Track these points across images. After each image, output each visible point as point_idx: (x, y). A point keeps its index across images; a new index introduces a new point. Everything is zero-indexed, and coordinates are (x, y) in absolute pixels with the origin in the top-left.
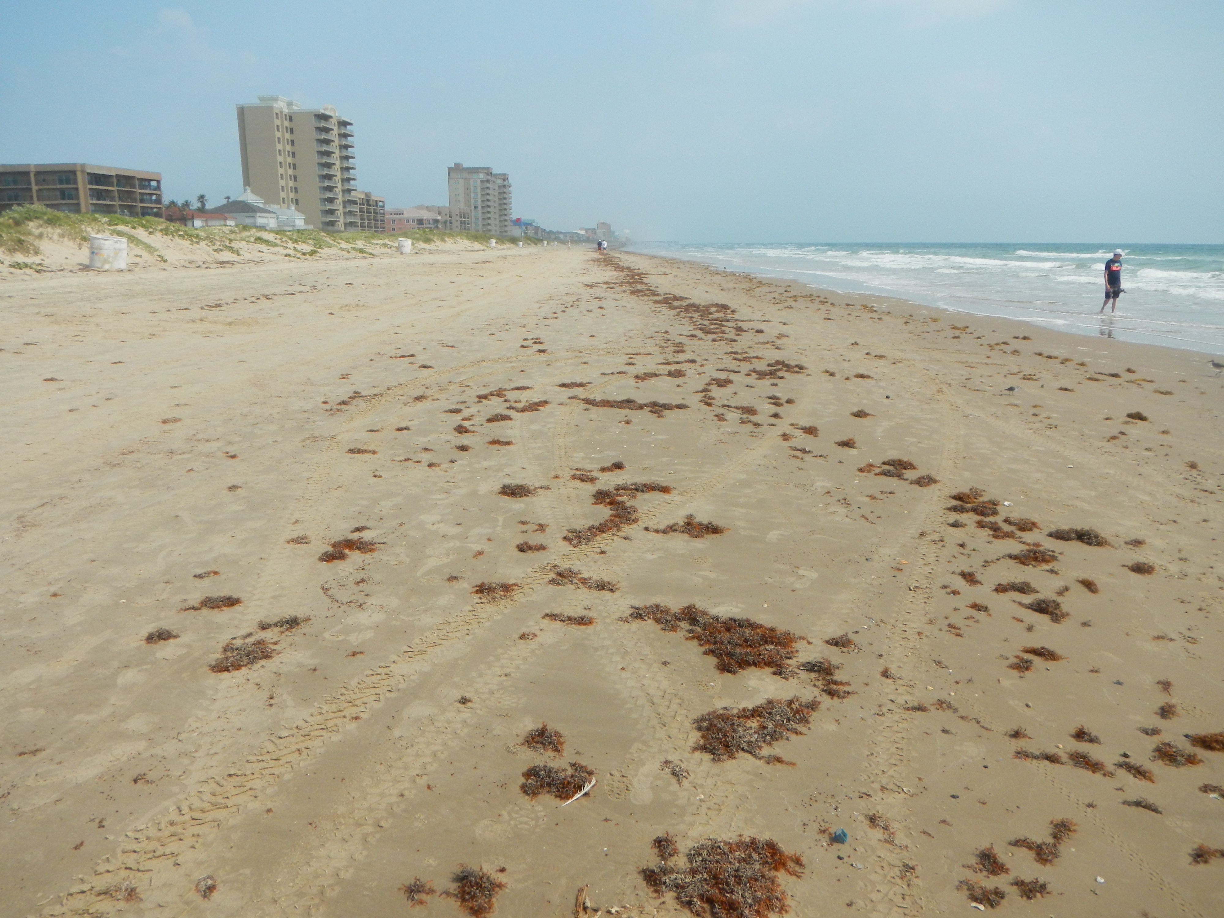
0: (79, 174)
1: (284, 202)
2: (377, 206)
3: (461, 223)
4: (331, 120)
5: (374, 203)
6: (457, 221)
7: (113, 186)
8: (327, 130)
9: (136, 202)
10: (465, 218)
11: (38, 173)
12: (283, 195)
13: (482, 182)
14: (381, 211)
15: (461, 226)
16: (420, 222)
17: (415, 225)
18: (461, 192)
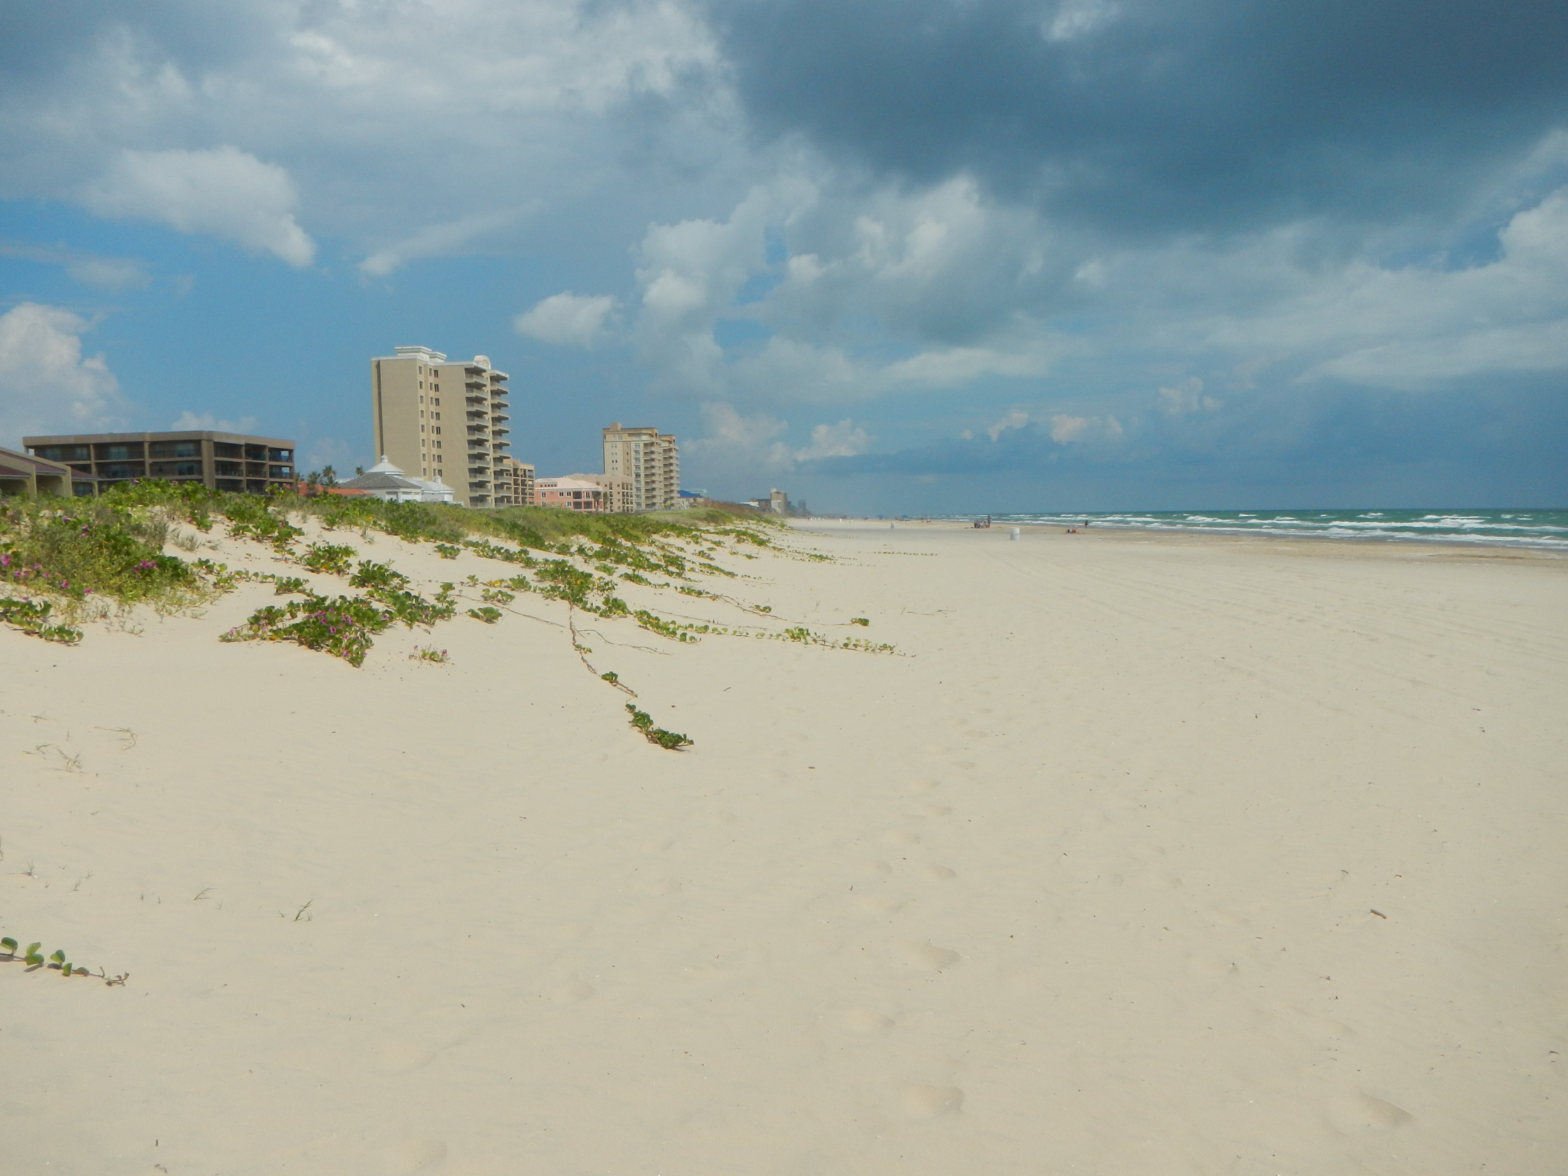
0: (204, 445)
1: (425, 474)
2: (525, 476)
3: (623, 496)
4: (483, 374)
5: (522, 473)
6: (619, 493)
7: (241, 458)
8: (479, 386)
9: (265, 477)
10: (627, 489)
11: (153, 444)
12: (424, 465)
13: (645, 445)
14: (530, 483)
15: (623, 499)
16: (577, 495)
17: (571, 500)
18: (620, 457)
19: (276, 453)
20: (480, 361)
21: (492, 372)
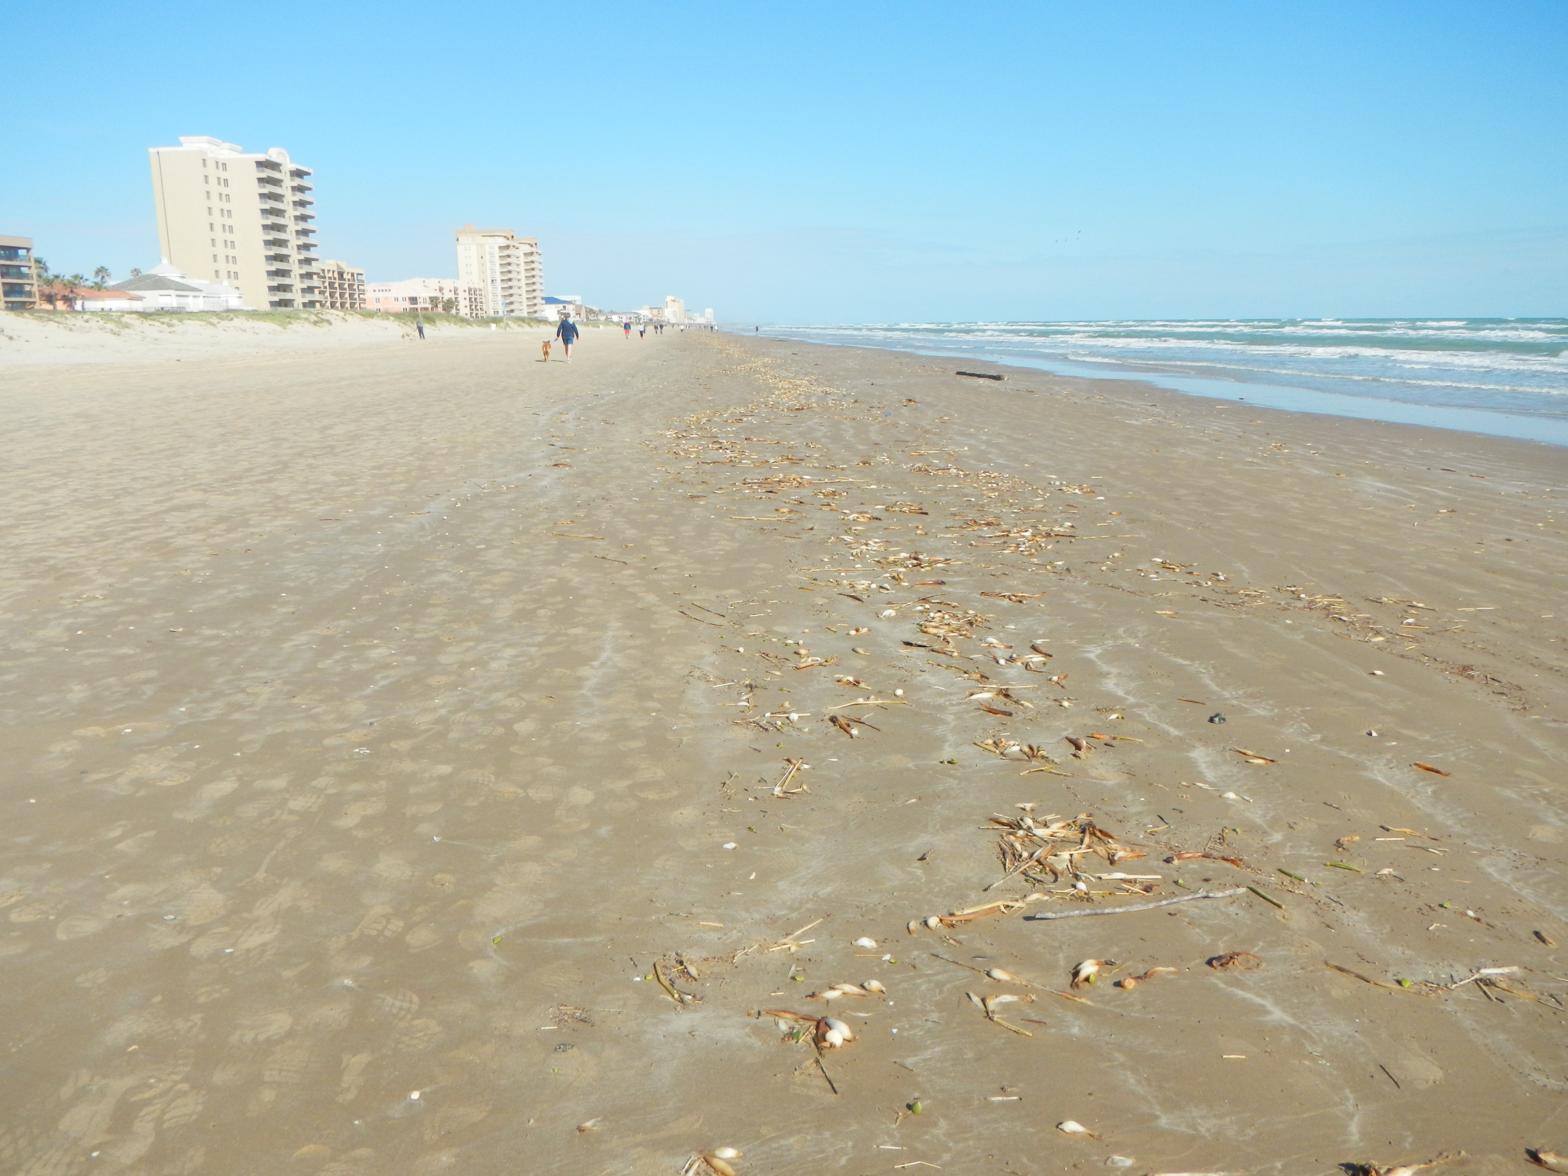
2: (354, 280)
3: (471, 302)
4: (280, 168)
5: (349, 276)
6: (465, 299)
8: (276, 182)
10: (476, 295)
12: (215, 266)
13: (501, 248)
14: (360, 287)
15: (471, 306)
16: (413, 300)
17: (407, 305)
18: (474, 261)
19: (7, 251)
20: (273, 155)
21: (289, 165)
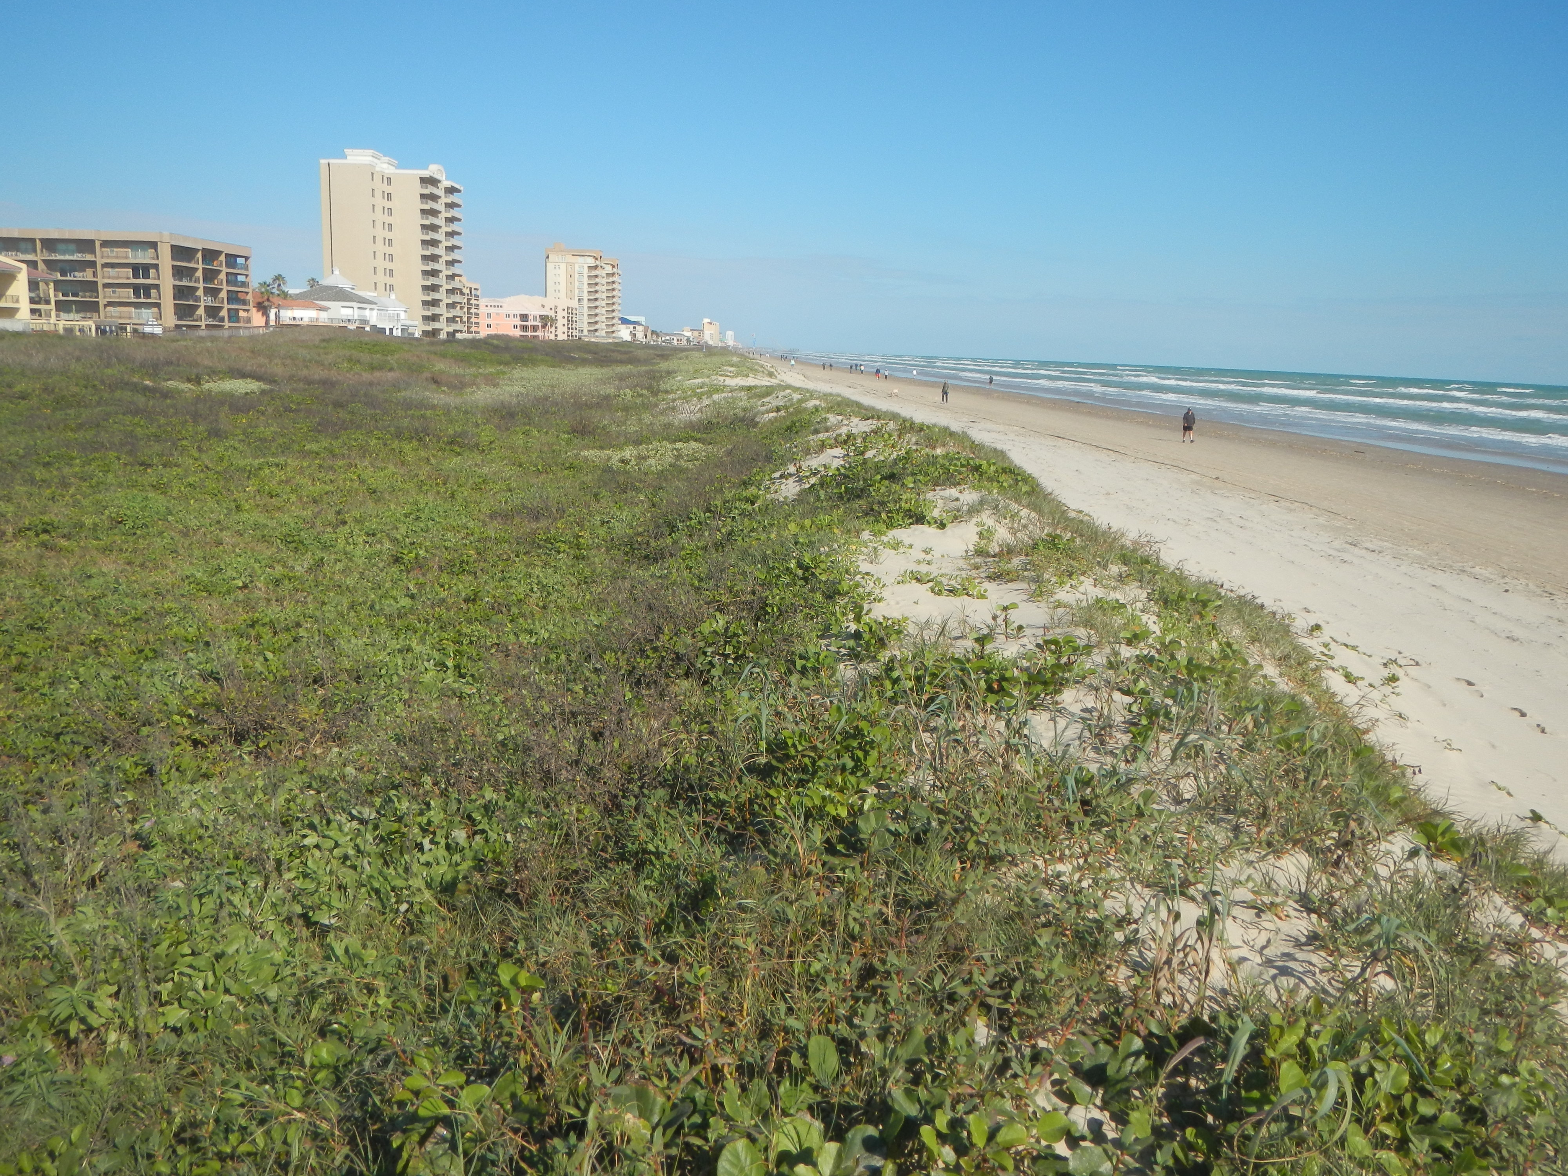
0: (162, 248)
1: (376, 288)
3: (568, 321)
4: (438, 184)
6: (564, 317)
7: (197, 263)
8: (434, 198)
9: (222, 284)
10: (572, 314)
11: (105, 243)
12: (375, 278)
13: (590, 268)
14: (476, 302)
15: (568, 325)
16: (524, 317)
17: (519, 322)
18: (563, 279)
19: (231, 259)
20: (433, 170)
21: (447, 183)
